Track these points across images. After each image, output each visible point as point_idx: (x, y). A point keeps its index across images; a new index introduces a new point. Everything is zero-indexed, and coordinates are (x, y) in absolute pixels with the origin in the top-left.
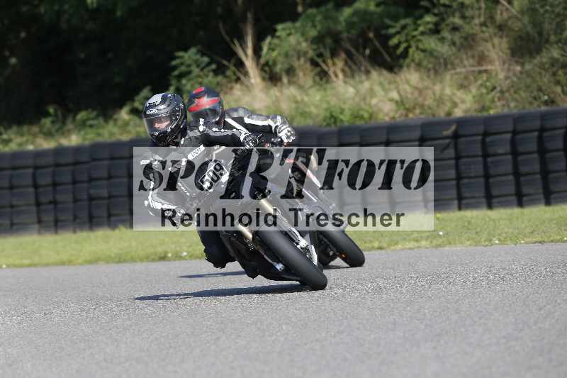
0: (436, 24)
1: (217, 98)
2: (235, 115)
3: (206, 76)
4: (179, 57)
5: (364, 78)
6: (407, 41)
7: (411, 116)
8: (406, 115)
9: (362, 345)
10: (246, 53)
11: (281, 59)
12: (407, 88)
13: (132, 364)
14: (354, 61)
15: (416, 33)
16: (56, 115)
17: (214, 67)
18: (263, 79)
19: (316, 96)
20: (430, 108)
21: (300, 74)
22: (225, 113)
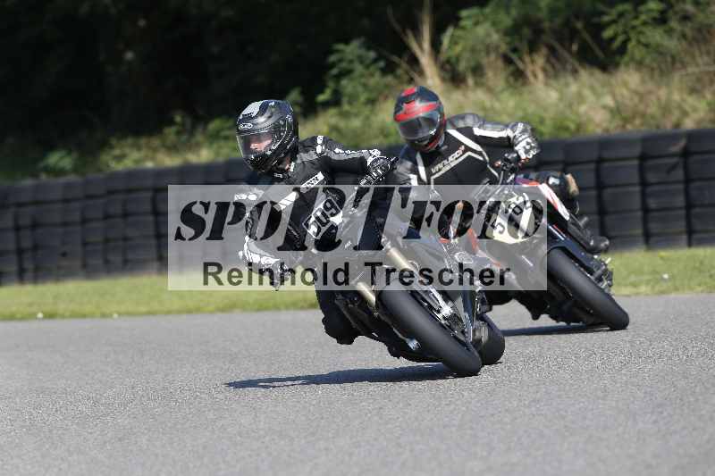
0: (663, 12)
1: (434, 103)
2: (461, 124)
3: (372, 75)
4: (338, 51)
5: (570, 79)
6: (625, 32)
7: (629, 127)
8: (624, 126)
9: (563, 418)
10: (421, 46)
11: (466, 55)
12: (625, 92)
13: (273, 439)
14: (558, 58)
15: (636, 23)
16: (183, 125)
17: (382, 64)
18: (443, 80)
19: (509, 102)
20: (653, 117)
21: (490, 74)
22: (446, 121)
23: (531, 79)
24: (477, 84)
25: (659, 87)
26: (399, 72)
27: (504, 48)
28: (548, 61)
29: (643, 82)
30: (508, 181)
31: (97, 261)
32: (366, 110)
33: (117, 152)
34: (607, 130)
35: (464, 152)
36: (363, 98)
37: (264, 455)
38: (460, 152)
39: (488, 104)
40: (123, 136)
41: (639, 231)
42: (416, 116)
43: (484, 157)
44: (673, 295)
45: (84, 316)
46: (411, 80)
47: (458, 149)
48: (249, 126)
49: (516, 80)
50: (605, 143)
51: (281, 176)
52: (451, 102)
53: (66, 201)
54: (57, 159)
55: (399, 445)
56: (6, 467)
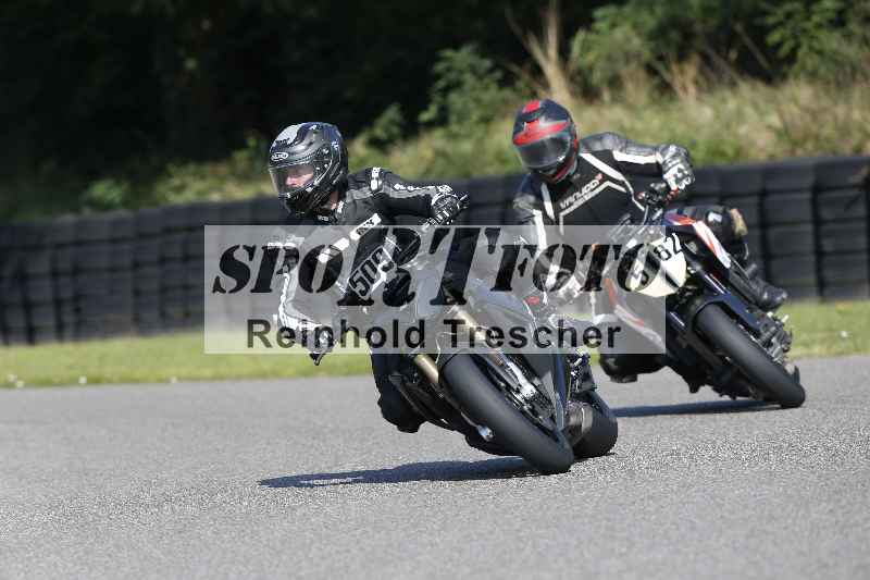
0: (840, 13)
1: (564, 121)
2: (598, 147)
3: (486, 88)
4: (446, 59)
5: (727, 93)
6: (795, 37)
7: (799, 152)
8: (793, 152)
9: (720, 506)
10: (546, 54)
11: (601, 64)
12: (795, 110)
13: (366, 532)
14: (714, 69)
15: (809, 25)
16: (257, 148)
17: (498, 74)
18: (573, 94)
19: (652, 120)
20: (828, 140)
21: (630, 87)
22: (578, 144)
23: (680, 93)
24: (614, 100)
25: (836, 104)
26: (520, 84)
27: (647, 55)
28: (701, 71)
29: (816, 96)
30: (655, 218)
31: (151, 315)
32: (479, 131)
33: (176, 182)
34: (772, 156)
35: (601, 182)
36: (475, 116)
37: (354, 551)
38: (596, 181)
39: (627, 122)
40: (184, 162)
41: (811, 279)
42: (540, 139)
43: (627, 188)
44: (854, 358)
45: (135, 381)
46: (534, 95)
47: (594, 178)
48: (284, 155)
49: (662, 94)
50: (770, 171)
51: (326, 219)
52: (585, 120)
53: (114, 241)
54: (103, 190)
55: (519, 539)
56: (41, 565)
